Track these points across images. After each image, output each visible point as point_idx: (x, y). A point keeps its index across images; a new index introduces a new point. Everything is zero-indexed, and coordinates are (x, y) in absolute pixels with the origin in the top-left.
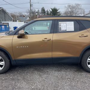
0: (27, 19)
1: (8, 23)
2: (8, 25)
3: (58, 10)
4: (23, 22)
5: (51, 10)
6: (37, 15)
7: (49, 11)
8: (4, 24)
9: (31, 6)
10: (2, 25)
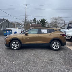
0: (23, 27)
1: (11, 29)
2: (11, 31)
3: (45, 21)
4: (21, 29)
5: (41, 21)
6: (30, 24)
7: (39, 21)
8: (8, 30)
9: (26, 18)
10: (7, 31)
